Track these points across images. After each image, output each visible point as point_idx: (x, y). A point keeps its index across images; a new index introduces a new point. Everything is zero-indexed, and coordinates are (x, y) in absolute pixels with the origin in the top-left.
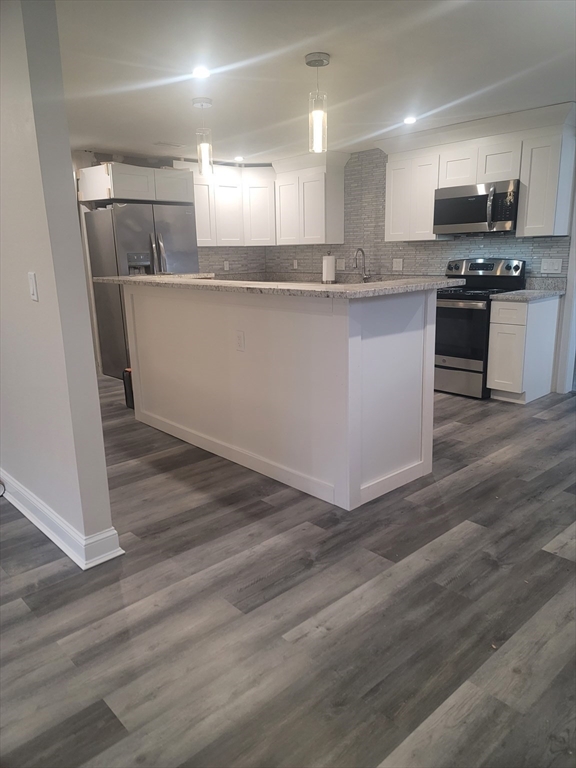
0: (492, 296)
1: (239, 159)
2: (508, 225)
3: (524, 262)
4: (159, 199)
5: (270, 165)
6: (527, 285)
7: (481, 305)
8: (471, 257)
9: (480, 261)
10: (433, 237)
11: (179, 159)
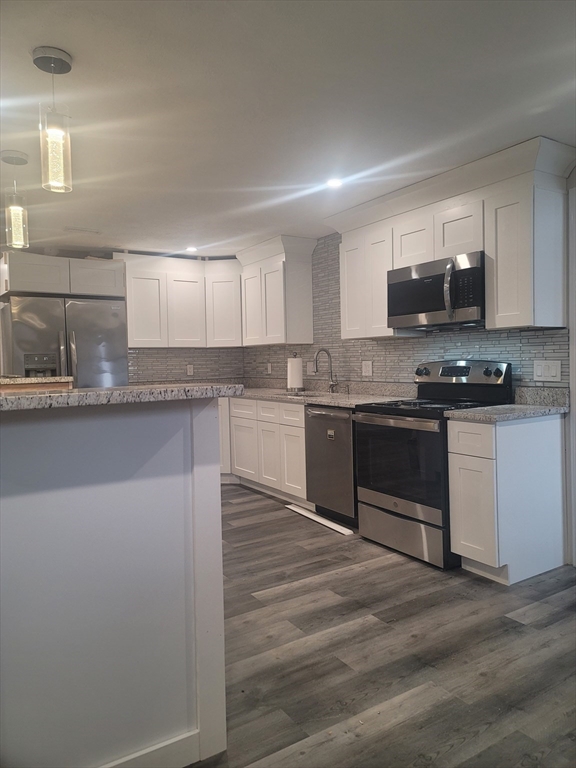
0: (447, 414)
1: (191, 250)
2: (472, 312)
3: (509, 365)
4: (74, 291)
5: (234, 257)
6: (517, 398)
7: (433, 426)
8: (447, 358)
9: (462, 363)
10: (390, 332)
11: (122, 251)
